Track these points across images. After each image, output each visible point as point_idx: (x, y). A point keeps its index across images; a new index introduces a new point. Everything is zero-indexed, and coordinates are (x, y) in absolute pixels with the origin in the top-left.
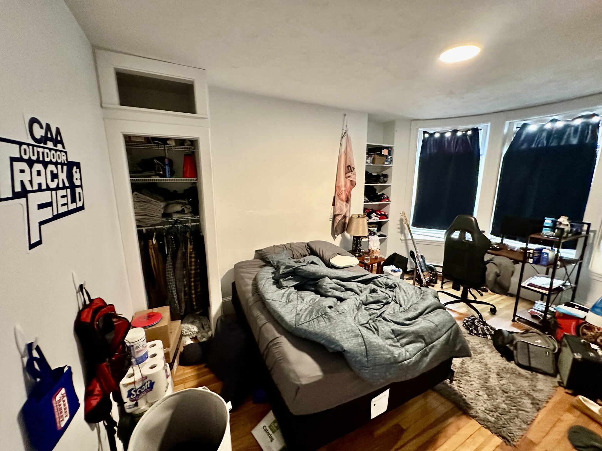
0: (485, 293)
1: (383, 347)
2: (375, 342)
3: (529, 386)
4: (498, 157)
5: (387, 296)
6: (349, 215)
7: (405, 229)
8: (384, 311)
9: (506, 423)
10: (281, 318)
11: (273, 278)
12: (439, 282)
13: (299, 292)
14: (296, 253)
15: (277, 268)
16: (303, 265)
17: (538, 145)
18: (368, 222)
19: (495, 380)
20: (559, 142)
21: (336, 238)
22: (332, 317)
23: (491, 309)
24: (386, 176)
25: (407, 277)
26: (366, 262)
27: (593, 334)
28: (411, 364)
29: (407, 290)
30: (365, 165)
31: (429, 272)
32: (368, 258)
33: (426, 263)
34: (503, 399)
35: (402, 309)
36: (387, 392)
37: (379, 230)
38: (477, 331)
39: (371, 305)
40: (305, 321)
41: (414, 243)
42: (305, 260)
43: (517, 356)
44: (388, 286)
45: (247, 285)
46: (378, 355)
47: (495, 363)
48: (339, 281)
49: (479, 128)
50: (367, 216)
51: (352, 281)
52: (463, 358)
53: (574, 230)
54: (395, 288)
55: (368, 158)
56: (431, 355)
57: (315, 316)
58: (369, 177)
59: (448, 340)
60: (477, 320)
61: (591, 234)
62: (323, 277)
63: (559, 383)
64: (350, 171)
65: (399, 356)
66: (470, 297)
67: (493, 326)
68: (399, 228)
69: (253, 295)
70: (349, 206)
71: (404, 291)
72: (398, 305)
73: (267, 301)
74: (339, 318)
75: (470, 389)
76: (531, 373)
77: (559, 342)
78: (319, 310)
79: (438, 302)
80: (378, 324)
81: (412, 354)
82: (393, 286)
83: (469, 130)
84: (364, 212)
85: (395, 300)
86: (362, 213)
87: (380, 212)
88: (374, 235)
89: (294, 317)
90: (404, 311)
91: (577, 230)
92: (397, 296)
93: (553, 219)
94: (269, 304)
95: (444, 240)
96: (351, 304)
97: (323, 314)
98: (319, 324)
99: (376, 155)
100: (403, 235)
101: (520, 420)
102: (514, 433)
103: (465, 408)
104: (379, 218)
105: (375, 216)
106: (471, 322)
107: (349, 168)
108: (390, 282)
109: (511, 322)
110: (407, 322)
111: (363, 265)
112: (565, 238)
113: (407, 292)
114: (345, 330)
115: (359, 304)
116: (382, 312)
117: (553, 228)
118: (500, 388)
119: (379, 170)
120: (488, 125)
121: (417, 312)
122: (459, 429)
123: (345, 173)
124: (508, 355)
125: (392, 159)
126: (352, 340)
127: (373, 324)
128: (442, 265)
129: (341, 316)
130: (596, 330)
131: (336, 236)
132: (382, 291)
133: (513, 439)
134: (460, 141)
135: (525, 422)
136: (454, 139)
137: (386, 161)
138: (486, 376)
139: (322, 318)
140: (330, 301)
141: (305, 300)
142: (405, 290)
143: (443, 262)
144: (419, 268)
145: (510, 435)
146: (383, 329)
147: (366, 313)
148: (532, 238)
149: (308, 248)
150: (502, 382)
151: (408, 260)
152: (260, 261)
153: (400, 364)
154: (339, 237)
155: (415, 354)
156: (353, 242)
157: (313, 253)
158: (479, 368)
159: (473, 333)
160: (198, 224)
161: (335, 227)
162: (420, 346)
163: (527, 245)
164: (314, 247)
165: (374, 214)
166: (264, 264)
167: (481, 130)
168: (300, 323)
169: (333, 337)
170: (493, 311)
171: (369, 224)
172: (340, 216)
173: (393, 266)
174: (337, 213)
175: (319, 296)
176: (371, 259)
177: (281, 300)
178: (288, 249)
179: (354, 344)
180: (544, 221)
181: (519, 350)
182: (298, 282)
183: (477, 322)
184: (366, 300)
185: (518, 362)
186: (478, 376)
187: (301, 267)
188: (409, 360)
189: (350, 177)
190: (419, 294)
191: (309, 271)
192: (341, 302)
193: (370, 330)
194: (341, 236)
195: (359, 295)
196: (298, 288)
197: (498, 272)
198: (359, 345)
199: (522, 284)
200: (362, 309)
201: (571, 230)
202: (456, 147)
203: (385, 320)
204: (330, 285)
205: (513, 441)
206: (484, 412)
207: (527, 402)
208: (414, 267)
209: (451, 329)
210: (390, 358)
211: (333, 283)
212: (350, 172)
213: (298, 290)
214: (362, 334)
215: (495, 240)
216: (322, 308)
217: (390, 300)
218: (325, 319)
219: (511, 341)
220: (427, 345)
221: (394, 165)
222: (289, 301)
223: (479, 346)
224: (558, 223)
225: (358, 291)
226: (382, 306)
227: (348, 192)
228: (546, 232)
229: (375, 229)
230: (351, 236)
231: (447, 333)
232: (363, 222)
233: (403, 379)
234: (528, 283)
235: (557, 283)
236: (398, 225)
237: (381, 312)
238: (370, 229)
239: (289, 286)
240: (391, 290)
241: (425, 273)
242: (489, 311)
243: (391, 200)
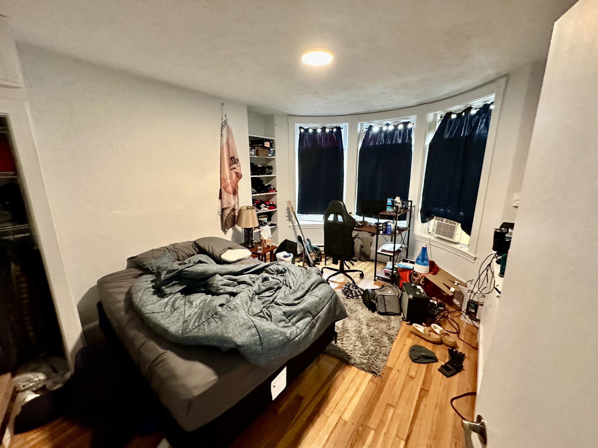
0: (355, 262)
1: (275, 331)
2: (268, 328)
3: (386, 327)
4: (356, 151)
5: (278, 281)
6: (238, 207)
7: (292, 216)
8: (276, 296)
9: (374, 361)
10: (165, 331)
11: (153, 287)
12: (323, 260)
13: (187, 296)
14: (181, 254)
15: (158, 274)
16: (189, 266)
17: (379, 144)
18: (257, 213)
19: (366, 330)
20: (392, 142)
21: (227, 232)
22: (223, 316)
23: (360, 274)
24: (271, 168)
25: (298, 260)
26: (259, 252)
27: (418, 278)
28: (302, 338)
29: (296, 273)
30: (249, 156)
31: (315, 253)
32: (261, 248)
33: (312, 245)
34: (371, 343)
35: (292, 291)
36: (284, 371)
37: (269, 220)
38: (352, 294)
39: (264, 293)
40: (194, 327)
41: (300, 228)
42: (190, 261)
43: (378, 307)
44: (279, 272)
45: (119, 302)
46: (272, 339)
47: (365, 316)
48: (231, 276)
49: (341, 127)
50: (257, 207)
51: (245, 273)
52: (344, 320)
53: (404, 206)
54: (285, 272)
55: (251, 150)
56: (317, 325)
57: (205, 318)
58: (254, 169)
59: (329, 309)
60: (351, 286)
61: (413, 208)
62: (214, 274)
63: (403, 318)
64: (234, 162)
65: (291, 334)
66: (346, 268)
67: (362, 288)
68: (287, 216)
69: (126, 313)
70: (236, 198)
71: (293, 274)
72: (288, 288)
73: (145, 315)
74: (231, 314)
75: (350, 343)
76: (387, 317)
77: (401, 289)
78: (209, 311)
79: (320, 278)
80: (270, 309)
81: (302, 330)
82: (283, 271)
83: (334, 128)
84: (253, 203)
85: (285, 284)
86: (251, 205)
87: (269, 202)
88: (265, 225)
89: (180, 326)
90: (294, 292)
91: (405, 206)
92: (287, 280)
93: (392, 199)
94: (148, 319)
95: (323, 223)
96: (244, 297)
97: (214, 315)
98: (210, 326)
99: (259, 147)
100: (291, 222)
101: (382, 355)
102: (379, 366)
103: (347, 359)
104: (268, 208)
105: (265, 207)
106: (347, 289)
107: (233, 159)
108: (281, 268)
109: (373, 282)
110: (296, 302)
111: (257, 255)
112: (399, 213)
113: (295, 274)
114: (238, 325)
115: (252, 295)
116: (274, 297)
117: (392, 206)
118: (369, 335)
119: (264, 162)
120: (346, 125)
121: (304, 291)
122: (344, 378)
123: (229, 165)
124: (372, 308)
125: (274, 151)
126: (245, 333)
127: (266, 311)
128: (323, 245)
129: (233, 311)
130: (419, 275)
131: (227, 230)
132: (273, 278)
133: (379, 371)
134: (328, 137)
135: (385, 355)
136: (324, 135)
137: (269, 153)
138: (360, 329)
139: (212, 319)
140: (222, 299)
141: (194, 304)
142: (293, 272)
143: (324, 242)
144: (306, 251)
145: (376, 368)
146: (275, 314)
147: (259, 302)
148: (381, 215)
149: (196, 247)
150: (370, 330)
151: (298, 245)
152: (136, 269)
153: (292, 342)
154: (230, 231)
155: (305, 329)
156: (245, 234)
157: (202, 251)
158: (355, 324)
159: (349, 297)
160: (27, 235)
161: (224, 221)
162: (308, 320)
163: (378, 220)
164: (202, 245)
165: (263, 205)
166: (141, 272)
167: (342, 128)
168: (188, 331)
169: (226, 335)
170: (362, 276)
171: (259, 215)
172: (229, 209)
173: (285, 252)
174: (225, 206)
175: (210, 296)
176: (263, 248)
177: (164, 311)
178: (170, 251)
179: (248, 336)
180: (387, 202)
181: (379, 301)
182: (184, 286)
183: (352, 287)
184: (259, 290)
185: (379, 311)
186: (355, 330)
187: (187, 269)
188: (299, 336)
189: (234, 168)
190: (305, 274)
191: (196, 272)
192: (234, 297)
193: (264, 317)
194: (233, 229)
195: (252, 286)
196: (185, 292)
197: (362, 244)
198: (253, 335)
199: (378, 251)
200: (256, 299)
201: (402, 207)
202: (326, 143)
203: (277, 304)
204: (221, 282)
205: (379, 372)
206: (360, 357)
207: (385, 339)
208: (303, 250)
209: (331, 299)
210: (283, 339)
211: (224, 280)
212: (234, 164)
213: (186, 295)
214: (255, 325)
215: (359, 219)
216: (212, 308)
217: (281, 285)
218: (216, 319)
219: (374, 296)
220: (314, 317)
221: (277, 156)
222: (174, 309)
223: (354, 306)
224: (395, 202)
225: (251, 282)
226: (274, 292)
227: (234, 184)
228: (389, 209)
229: (265, 219)
230: (242, 228)
231: (328, 303)
232: (252, 213)
233: (297, 354)
234: (381, 250)
235: (398, 246)
236: (286, 213)
237: (273, 299)
238: (260, 219)
239: (173, 292)
240: (282, 275)
241: (312, 254)
242: (359, 276)
243: (277, 190)
